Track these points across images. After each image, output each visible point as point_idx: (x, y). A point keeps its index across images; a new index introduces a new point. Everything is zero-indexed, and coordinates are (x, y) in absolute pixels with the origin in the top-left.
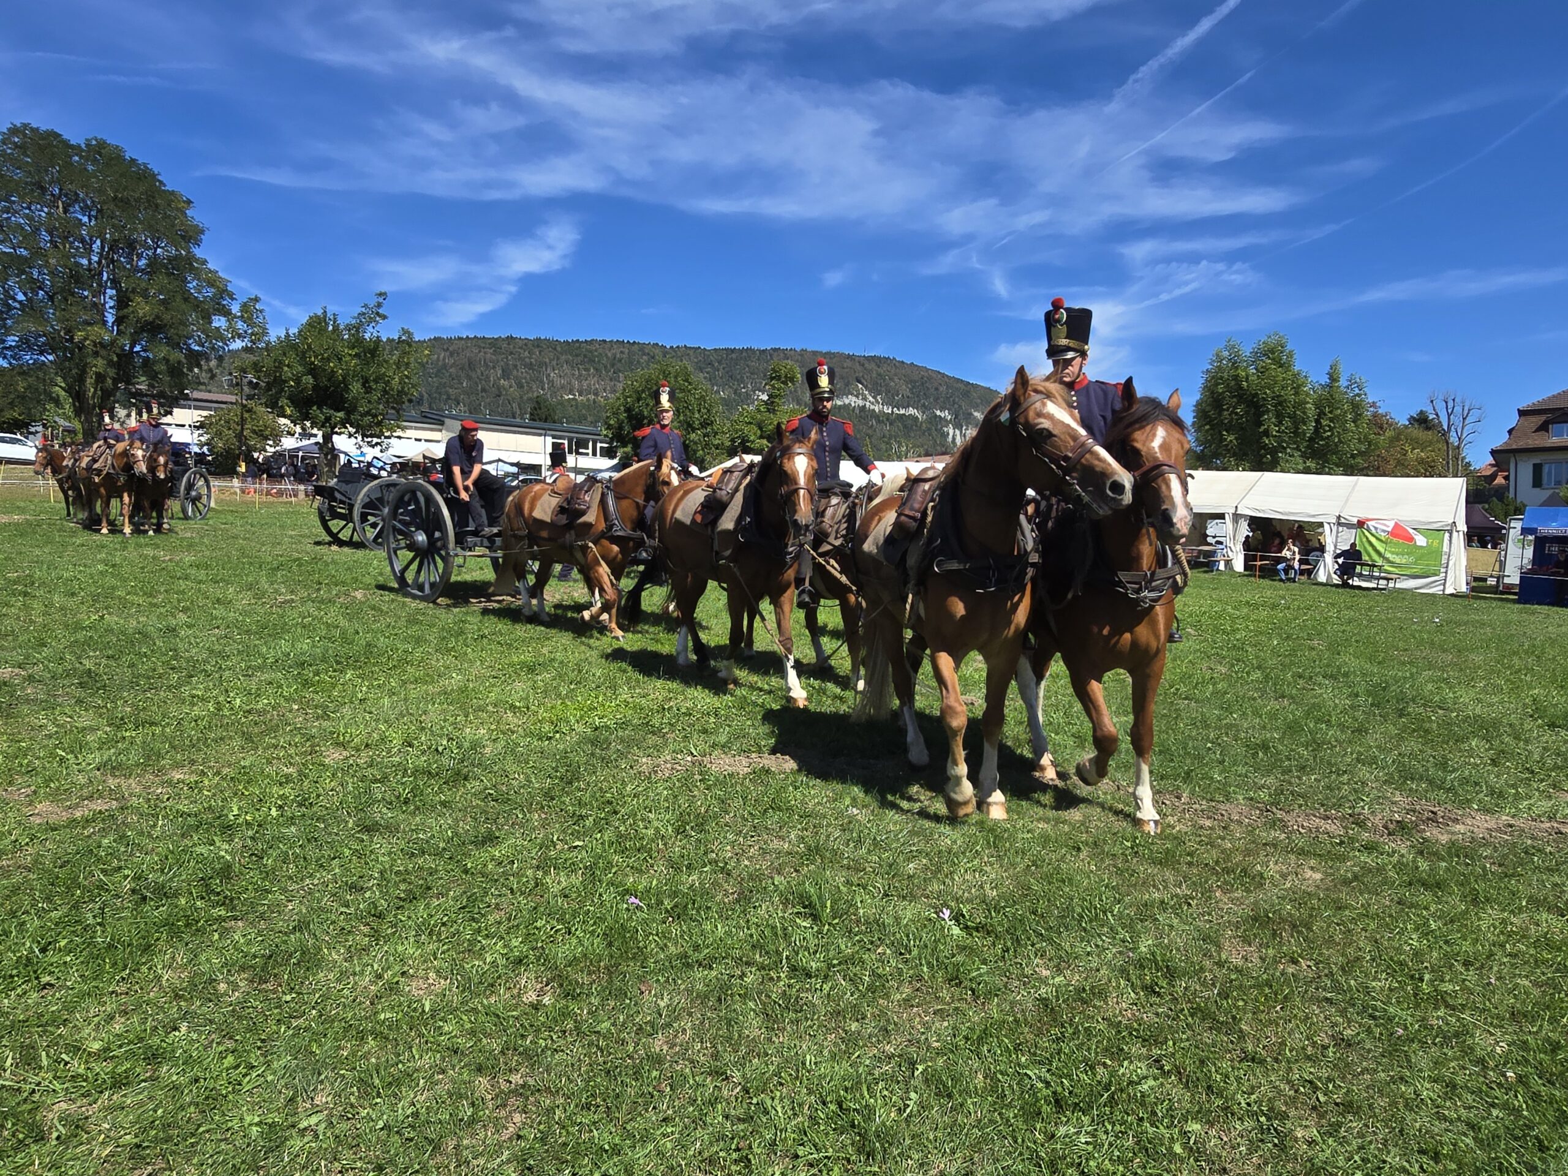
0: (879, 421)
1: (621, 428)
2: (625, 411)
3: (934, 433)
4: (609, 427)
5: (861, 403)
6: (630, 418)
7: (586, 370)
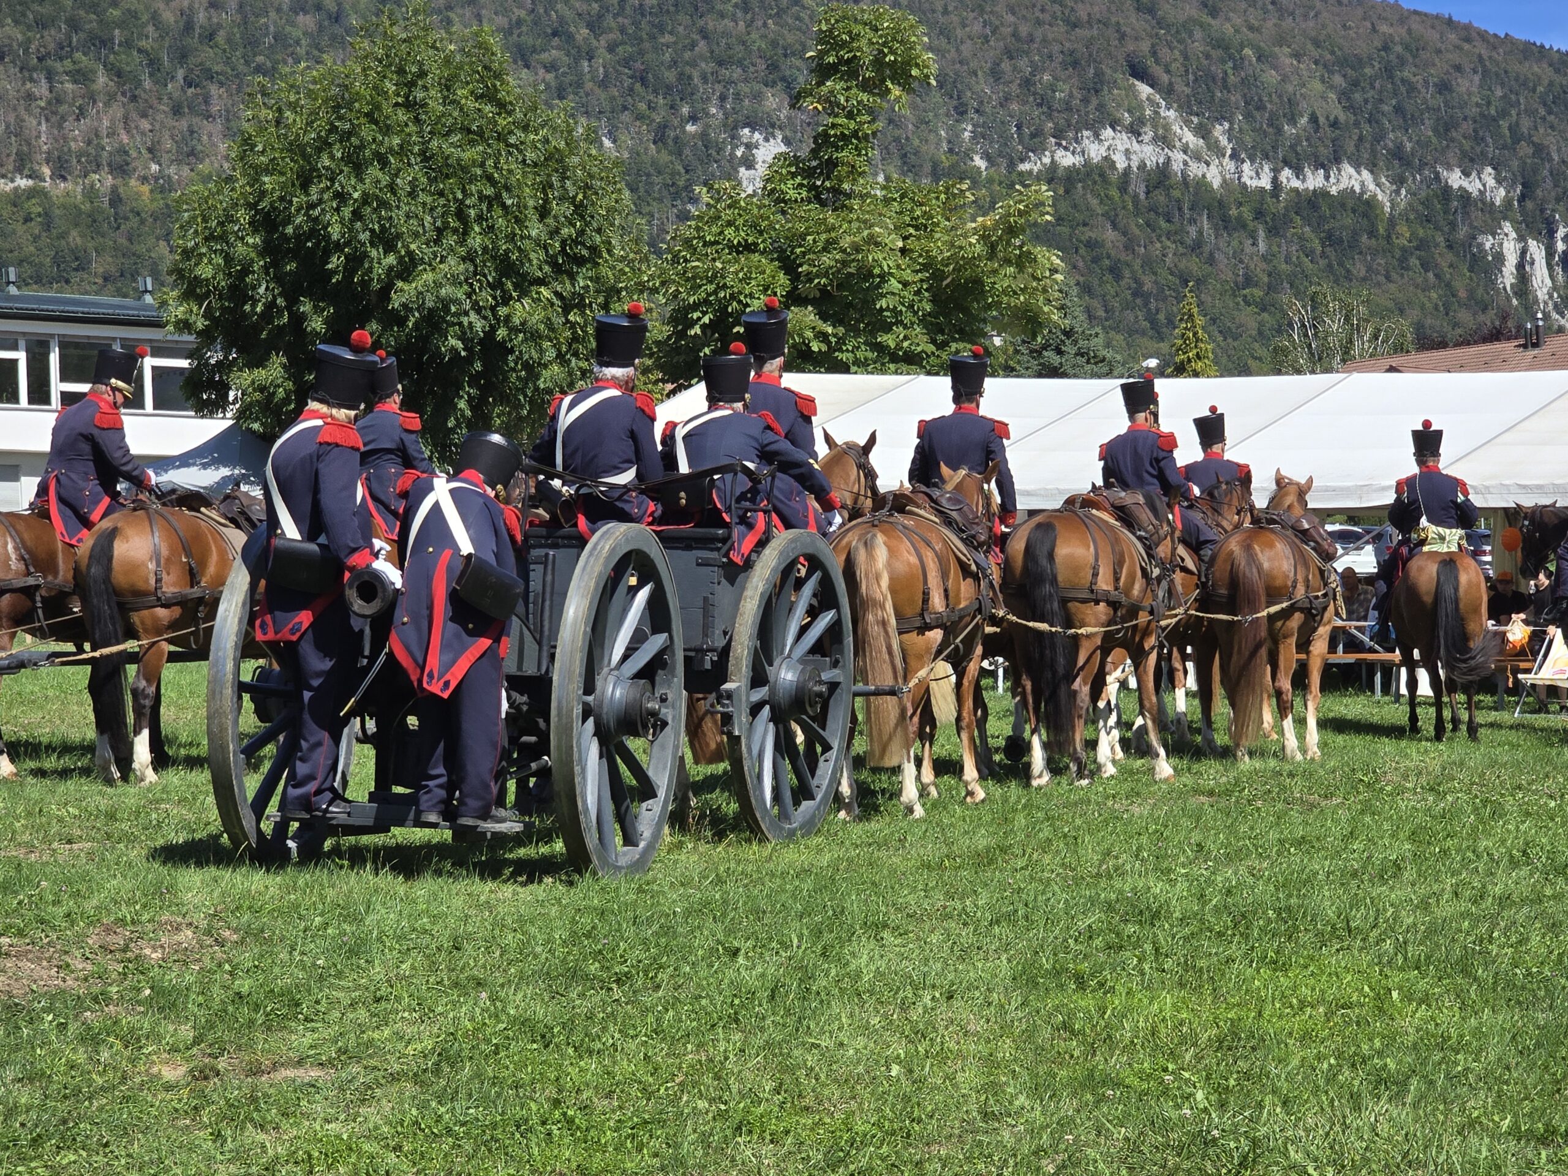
0: (1225, 223)
1: (239, 292)
2: (254, 226)
3: (1444, 259)
4: (193, 290)
5: (1148, 154)
6: (273, 250)
7: (81, 76)
